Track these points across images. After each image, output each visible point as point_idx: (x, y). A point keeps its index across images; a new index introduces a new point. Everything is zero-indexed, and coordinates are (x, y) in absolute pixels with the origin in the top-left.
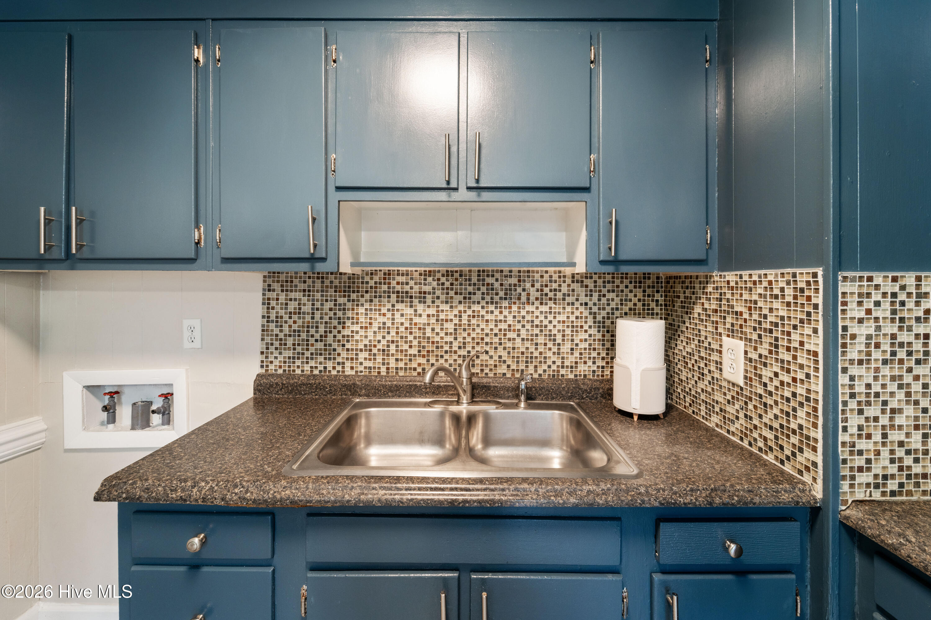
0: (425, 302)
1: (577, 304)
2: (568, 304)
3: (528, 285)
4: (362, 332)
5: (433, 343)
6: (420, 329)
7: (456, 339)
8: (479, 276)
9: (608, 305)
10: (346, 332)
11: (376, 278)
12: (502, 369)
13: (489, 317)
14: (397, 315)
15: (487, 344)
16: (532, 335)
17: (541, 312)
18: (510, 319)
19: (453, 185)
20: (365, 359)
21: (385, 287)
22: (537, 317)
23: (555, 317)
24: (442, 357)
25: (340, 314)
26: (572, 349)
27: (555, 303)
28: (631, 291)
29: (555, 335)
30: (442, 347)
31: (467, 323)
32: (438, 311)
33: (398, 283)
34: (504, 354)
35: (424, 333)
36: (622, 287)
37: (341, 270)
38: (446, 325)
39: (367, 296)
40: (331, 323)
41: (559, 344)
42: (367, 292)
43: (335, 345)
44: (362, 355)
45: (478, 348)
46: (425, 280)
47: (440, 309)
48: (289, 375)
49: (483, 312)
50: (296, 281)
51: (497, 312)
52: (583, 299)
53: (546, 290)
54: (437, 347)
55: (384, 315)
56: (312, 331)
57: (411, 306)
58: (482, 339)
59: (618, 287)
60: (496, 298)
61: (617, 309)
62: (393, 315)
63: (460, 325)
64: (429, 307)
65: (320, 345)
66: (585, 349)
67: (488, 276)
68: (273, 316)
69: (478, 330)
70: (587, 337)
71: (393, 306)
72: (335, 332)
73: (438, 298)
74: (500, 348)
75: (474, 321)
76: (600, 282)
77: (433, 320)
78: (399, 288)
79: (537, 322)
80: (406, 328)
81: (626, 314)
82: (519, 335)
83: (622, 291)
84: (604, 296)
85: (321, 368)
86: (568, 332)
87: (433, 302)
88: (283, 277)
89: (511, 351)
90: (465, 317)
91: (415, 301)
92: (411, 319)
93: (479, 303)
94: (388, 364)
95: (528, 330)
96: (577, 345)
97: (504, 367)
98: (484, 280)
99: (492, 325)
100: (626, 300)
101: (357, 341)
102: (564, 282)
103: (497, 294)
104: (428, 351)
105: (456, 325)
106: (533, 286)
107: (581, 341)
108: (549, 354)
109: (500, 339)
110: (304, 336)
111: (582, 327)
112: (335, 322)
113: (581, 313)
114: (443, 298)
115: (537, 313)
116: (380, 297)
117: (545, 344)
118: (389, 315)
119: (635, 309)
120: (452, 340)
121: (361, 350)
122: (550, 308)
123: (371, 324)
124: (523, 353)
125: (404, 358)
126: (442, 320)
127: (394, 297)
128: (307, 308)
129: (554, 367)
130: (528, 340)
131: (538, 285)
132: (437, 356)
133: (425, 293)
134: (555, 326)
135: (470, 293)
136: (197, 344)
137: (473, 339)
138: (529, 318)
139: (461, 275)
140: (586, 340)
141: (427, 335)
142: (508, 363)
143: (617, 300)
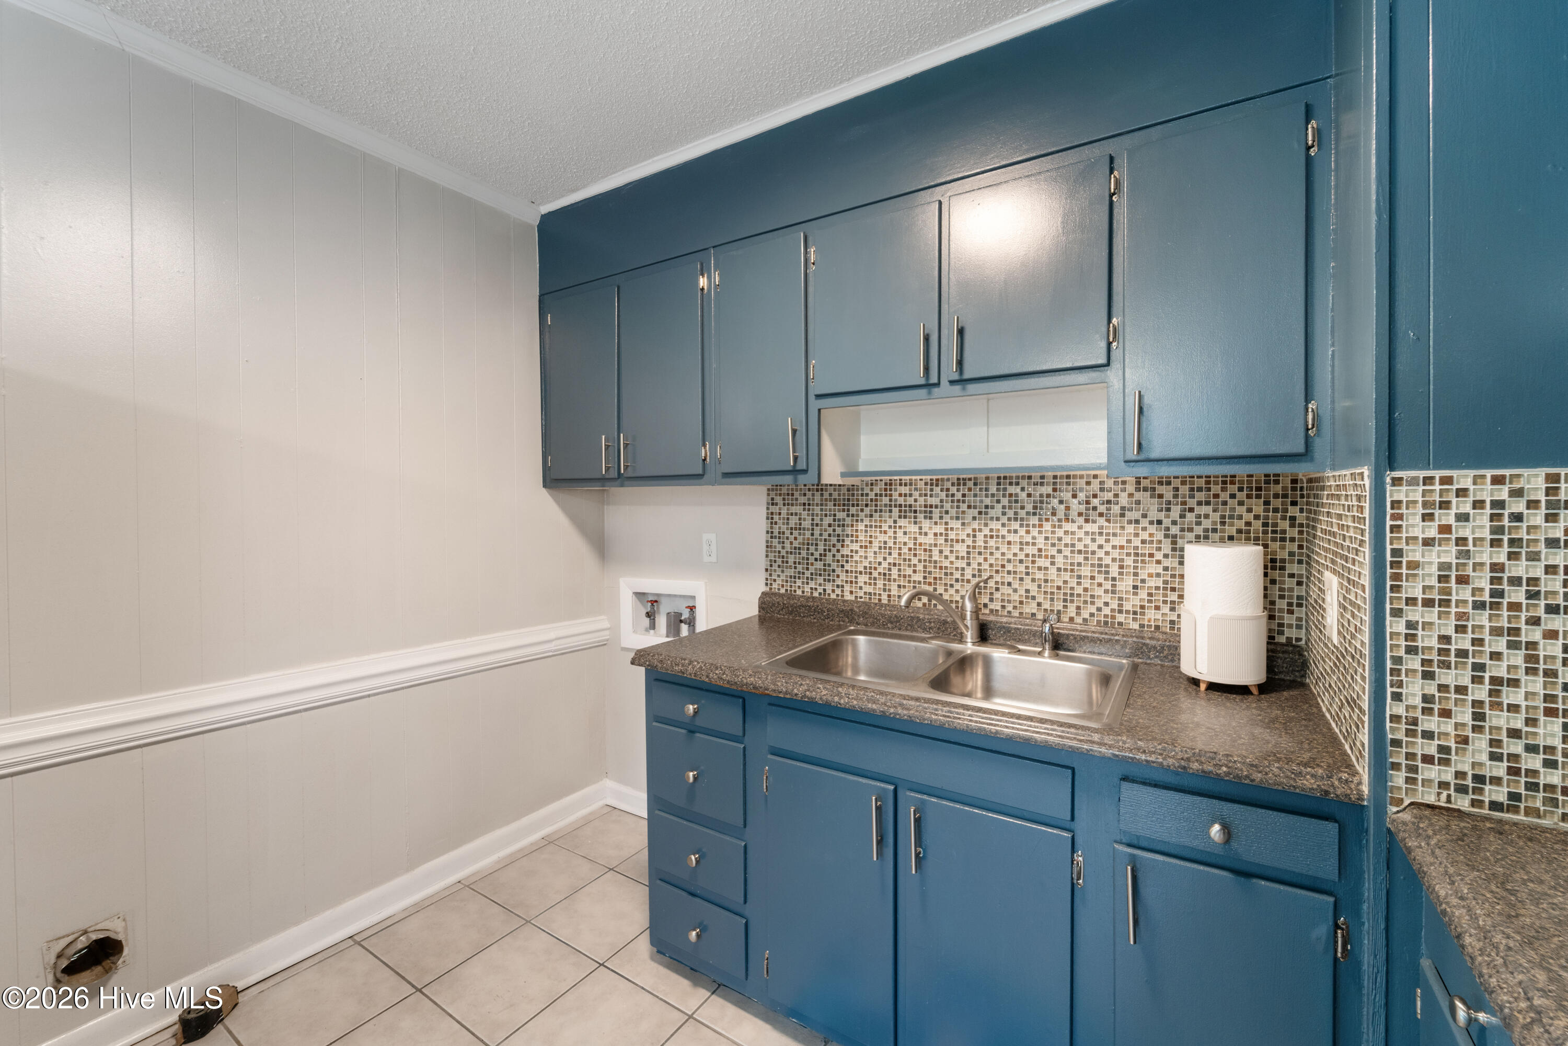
0: (931, 518)
1: (1144, 523)
2: (1130, 522)
3: (1067, 496)
4: (862, 552)
5: (941, 568)
6: (925, 550)
7: (969, 564)
8: (999, 484)
9: (1199, 523)
10: (845, 551)
11: (877, 490)
12: (1031, 608)
13: (1011, 537)
14: (900, 533)
15: (1009, 572)
16: (1072, 564)
17: (1087, 533)
18: (1040, 541)
19: (934, 382)
20: (865, 583)
21: (886, 500)
22: (1080, 540)
23: (1107, 541)
24: (952, 586)
25: (839, 530)
26: (1135, 587)
27: (1108, 521)
28: (1241, 503)
29: (1107, 566)
30: (952, 574)
31: (983, 545)
32: (946, 529)
33: (900, 495)
34: (1033, 588)
35: (931, 556)
36: (1224, 496)
37: (825, 480)
38: (957, 547)
39: (867, 510)
40: (830, 541)
41: (1114, 579)
42: (867, 505)
43: (834, 565)
44: (862, 579)
45: (998, 578)
46: (932, 490)
47: (949, 527)
48: (790, 596)
49: (1004, 531)
50: (797, 494)
51: (1022, 532)
52: (1154, 515)
53: (1095, 502)
54: (946, 574)
55: (885, 532)
56: (812, 549)
57: (915, 523)
58: (1003, 566)
59: (1216, 496)
60: (1022, 513)
61: (1215, 530)
62: (895, 532)
63: (974, 547)
64: (936, 523)
65: (819, 565)
66: (1157, 588)
67: (1011, 484)
68: (776, 534)
69: (998, 555)
70: (1161, 571)
71: (895, 522)
72: (834, 550)
73: (947, 512)
74: (1028, 579)
75: (992, 543)
76: (1184, 490)
77: (941, 540)
78: (901, 500)
79: (1079, 546)
80: (910, 549)
81: (1231, 538)
82: (1053, 563)
83: (1225, 503)
84: (1191, 510)
85: (820, 590)
86: (1129, 561)
87: (941, 518)
88: (784, 491)
89: (1043, 584)
90: (980, 537)
91: (921, 516)
92: (915, 539)
93: (998, 519)
94: (890, 590)
95: (1066, 557)
96: (1143, 581)
97: (1034, 605)
98: (1005, 489)
99: (1015, 549)
100: (1231, 517)
101: (856, 562)
102: (1124, 490)
103: (1023, 508)
104: (935, 578)
105: (968, 547)
106: (1074, 496)
107: (1150, 575)
108: (1099, 592)
109: (1027, 567)
110: (804, 553)
111: (1151, 555)
112: (834, 540)
113: (1151, 535)
114: (953, 512)
115: (1081, 534)
116: (881, 511)
117: (1093, 578)
118: (891, 533)
119: (1248, 532)
120: (964, 565)
121: (861, 573)
122: (1101, 527)
123: (871, 542)
124: (1059, 588)
125: (907, 584)
126: (952, 540)
127: (896, 511)
128: (807, 524)
129: (1107, 611)
130: (1066, 570)
131: (1082, 496)
132: (946, 585)
133: (931, 506)
134: (1107, 553)
135: (987, 507)
136: (713, 559)
137: (991, 565)
138: (1067, 540)
139: (975, 484)
140: (1158, 575)
141: (934, 558)
142: (1038, 600)
143: (1216, 517)
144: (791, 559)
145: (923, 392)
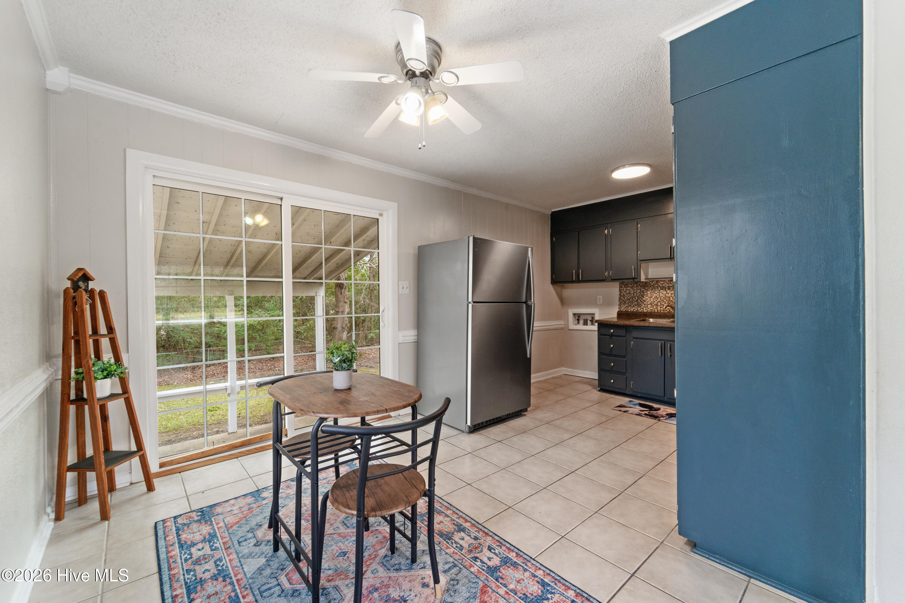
4: (649, 299)
6: (668, 298)
10: (644, 299)
11: (654, 283)
14: (661, 294)
19: (672, 257)
21: (656, 285)
25: (642, 294)
37: (641, 281)
39: (651, 288)
40: (639, 296)
43: (641, 303)
44: (649, 306)
48: (627, 311)
50: (629, 284)
55: (656, 294)
56: (634, 299)
57: (665, 291)
65: (636, 303)
68: (622, 295)
71: (659, 291)
72: (641, 299)
77: (673, 295)
78: (661, 285)
80: (664, 298)
85: (636, 309)
88: (625, 283)
91: (667, 289)
92: (665, 295)
94: (658, 308)
101: (647, 302)
110: (631, 300)
112: (641, 296)
116: (655, 288)
118: (658, 294)
121: (649, 304)
123: (652, 296)
125: (663, 307)
127: (659, 288)
128: (632, 292)
136: (601, 302)
144: (627, 302)
145: (670, 260)
